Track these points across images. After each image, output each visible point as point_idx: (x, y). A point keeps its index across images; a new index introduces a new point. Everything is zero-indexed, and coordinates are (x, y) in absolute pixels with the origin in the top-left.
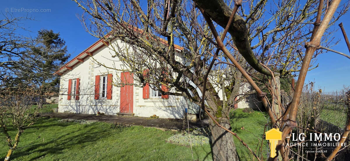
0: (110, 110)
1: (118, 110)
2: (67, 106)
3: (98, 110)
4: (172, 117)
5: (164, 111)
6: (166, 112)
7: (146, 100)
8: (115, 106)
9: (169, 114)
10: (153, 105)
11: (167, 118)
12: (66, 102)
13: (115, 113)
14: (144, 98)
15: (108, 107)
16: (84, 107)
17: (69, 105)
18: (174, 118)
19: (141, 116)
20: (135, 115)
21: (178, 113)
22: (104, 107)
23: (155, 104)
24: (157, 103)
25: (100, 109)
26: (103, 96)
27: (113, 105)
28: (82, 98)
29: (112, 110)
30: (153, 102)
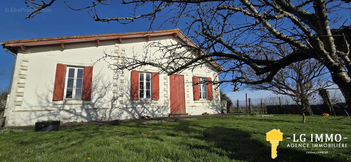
0: (159, 112)
1: (169, 111)
2: (52, 111)
3: (140, 113)
4: (216, 113)
5: (211, 109)
6: (212, 110)
7: (196, 101)
8: (165, 108)
9: (215, 111)
10: (202, 105)
11: (213, 114)
12: (45, 105)
13: (165, 115)
14: (194, 99)
15: (155, 109)
16: (108, 110)
17: (61, 110)
18: (217, 113)
19: (193, 115)
20: (189, 115)
21: (219, 110)
22: (150, 109)
23: (203, 104)
24: (205, 104)
25: (143, 111)
26: (142, 96)
27: (162, 106)
28: (98, 98)
29: (162, 112)
30: (202, 103)
